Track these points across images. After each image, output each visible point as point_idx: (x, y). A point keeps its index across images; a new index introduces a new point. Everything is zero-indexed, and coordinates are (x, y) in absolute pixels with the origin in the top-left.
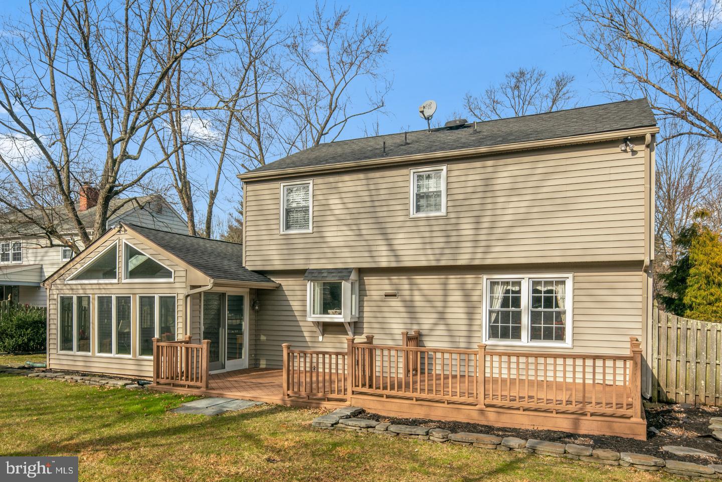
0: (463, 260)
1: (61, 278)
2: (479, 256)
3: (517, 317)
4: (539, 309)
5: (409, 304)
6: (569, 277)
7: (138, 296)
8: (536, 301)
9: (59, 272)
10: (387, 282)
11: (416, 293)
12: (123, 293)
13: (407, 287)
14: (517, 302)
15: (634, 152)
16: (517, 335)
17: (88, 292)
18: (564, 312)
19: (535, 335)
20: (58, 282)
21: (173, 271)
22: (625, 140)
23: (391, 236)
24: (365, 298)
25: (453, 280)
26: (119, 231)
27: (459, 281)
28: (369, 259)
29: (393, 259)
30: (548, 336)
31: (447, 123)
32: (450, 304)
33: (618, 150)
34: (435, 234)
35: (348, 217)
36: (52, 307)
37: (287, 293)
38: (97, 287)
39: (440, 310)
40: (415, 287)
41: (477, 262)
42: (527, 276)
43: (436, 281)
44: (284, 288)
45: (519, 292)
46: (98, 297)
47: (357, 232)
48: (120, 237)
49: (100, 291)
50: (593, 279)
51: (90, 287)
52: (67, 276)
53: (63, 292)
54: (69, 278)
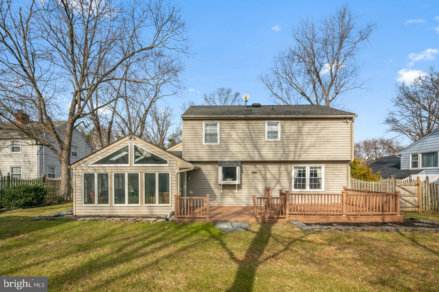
0: (291, 159)
1: (85, 163)
2: (297, 157)
3: (304, 181)
4: (312, 177)
5: (264, 176)
6: (323, 166)
7: (144, 174)
8: (311, 174)
9: (83, 160)
10: (254, 167)
11: (267, 171)
12: (133, 171)
13: (263, 169)
14: (304, 175)
15: (347, 123)
16: (304, 187)
17: (107, 171)
18: (321, 178)
19: (311, 187)
20: (83, 165)
21: (168, 161)
22: (345, 118)
23: (259, 148)
24: (243, 174)
25: (283, 167)
26: (130, 139)
27: (285, 167)
28: (249, 157)
29: (260, 157)
30: (315, 188)
31: (253, 104)
32: (281, 176)
33: (342, 121)
35: (239, 139)
36: (77, 179)
37: (204, 171)
38: (115, 168)
39: (277, 178)
40: (266, 169)
41: (296, 160)
42: (308, 165)
43: (276, 167)
44: (202, 169)
45: (305, 171)
46: (115, 174)
47: (243, 146)
48: (131, 142)
49: (116, 171)
50: (329, 166)
51: (109, 168)
52: (91, 162)
53: (87, 171)
54: (92, 163)
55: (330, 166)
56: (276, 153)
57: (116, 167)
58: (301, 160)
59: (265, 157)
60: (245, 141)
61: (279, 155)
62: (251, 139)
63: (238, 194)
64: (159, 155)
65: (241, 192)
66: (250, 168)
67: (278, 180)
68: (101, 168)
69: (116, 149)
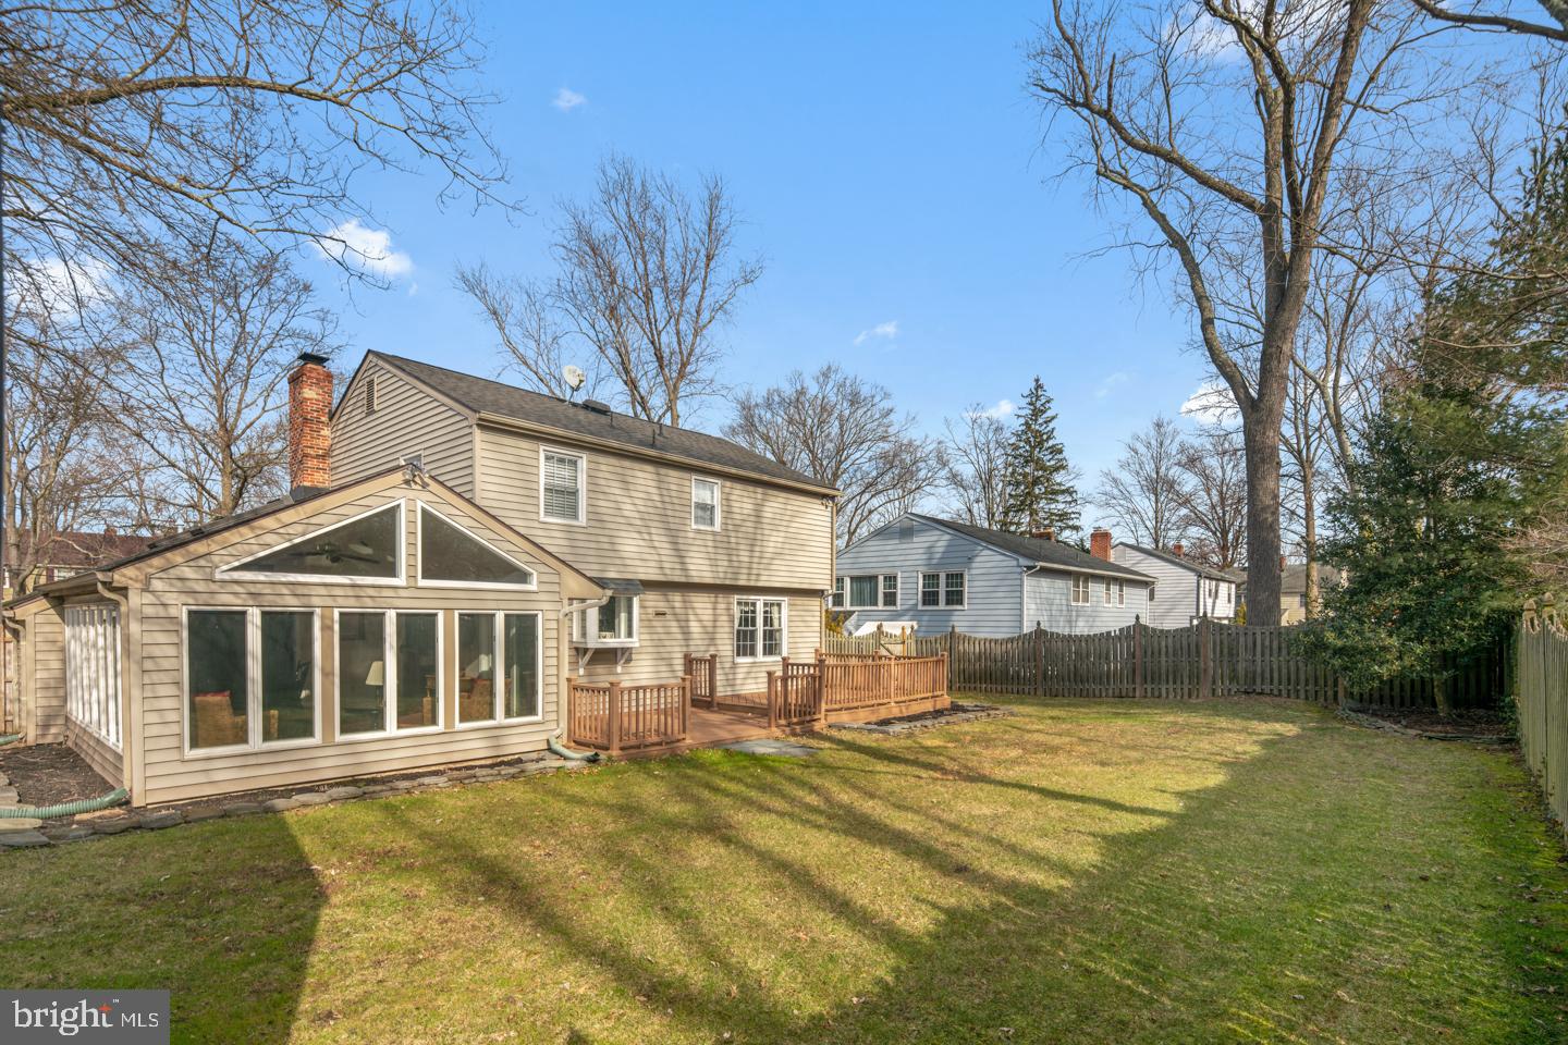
1: (202, 562)
3: (753, 633)
4: (767, 627)
5: (683, 624)
6: (785, 600)
7: (456, 613)
8: (765, 620)
9: (187, 548)
10: (661, 598)
11: (690, 611)
12: (417, 606)
13: (682, 605)
14: (754, 621)
16: (753, 651)
17: (312, 601)
18: (780, 630)
19: (765, 652)
21: (535, 574)
23: (682, 547)
26: (407, 482)
27: (726, 600)
28: (657, 571)
30: (772, 652)
32: (718, 624)
34: (719, 557)
35: (637, 515)
39: (710, 630)
40: (690, 605)
42: (762, 598)
43: (707, 599)
45: (754, 612)
46: (343, 614)
47: (646, 537)
48: (411, 494)
49: (352, 602)
50: (799, 602)
51: (323, 591)
52: (230, 559)
53: (212, 602)
54: (236, 564)
55: (799, 600)
56: (713, 563)
57: (353, 586)
58: (760, 584)
59: (694, 573)
60: (650, 524)
61: (720, 569)
62: (664, 519)
63: (626, 677)
64: (508, 552)
65: (632, 670)
66: (654, 600)
67: (710, 636)
68: (285, 590)
69: (347, 516)
